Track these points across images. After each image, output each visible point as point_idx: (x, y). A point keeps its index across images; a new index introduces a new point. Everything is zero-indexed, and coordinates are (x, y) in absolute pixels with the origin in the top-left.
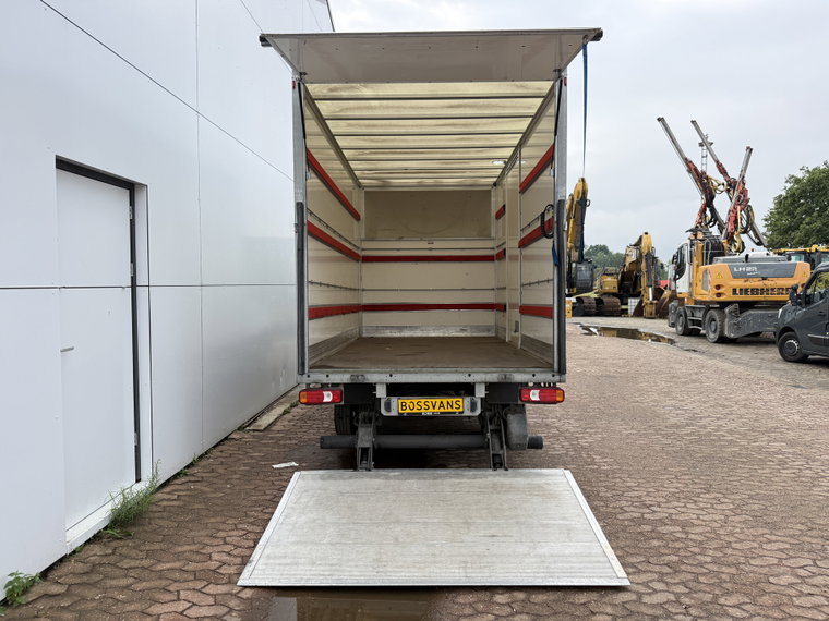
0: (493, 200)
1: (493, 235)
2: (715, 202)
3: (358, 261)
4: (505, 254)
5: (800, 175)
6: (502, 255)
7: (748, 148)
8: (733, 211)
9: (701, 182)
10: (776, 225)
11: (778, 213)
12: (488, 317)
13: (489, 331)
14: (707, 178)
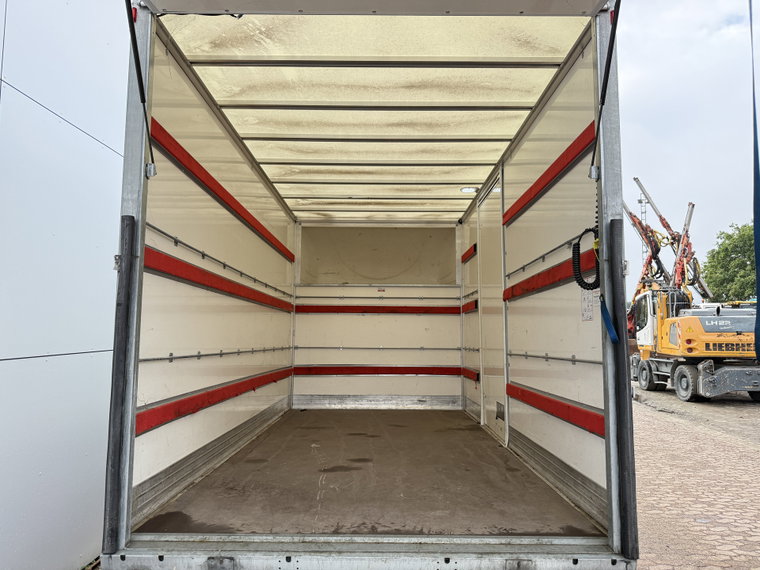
0: (458, 241)
1: (458, 282)
2: (660, 255)
3: (289, 312)
4: (476, 307)
5: (730, 231)
6: (472, 307)
7: (690, 204)
8: (679, 264)
9: (646, 235)
10: (711, 278)
11: (712, 266)
12: (452, 385)
13: (454, 402)
14: (652, 232)
